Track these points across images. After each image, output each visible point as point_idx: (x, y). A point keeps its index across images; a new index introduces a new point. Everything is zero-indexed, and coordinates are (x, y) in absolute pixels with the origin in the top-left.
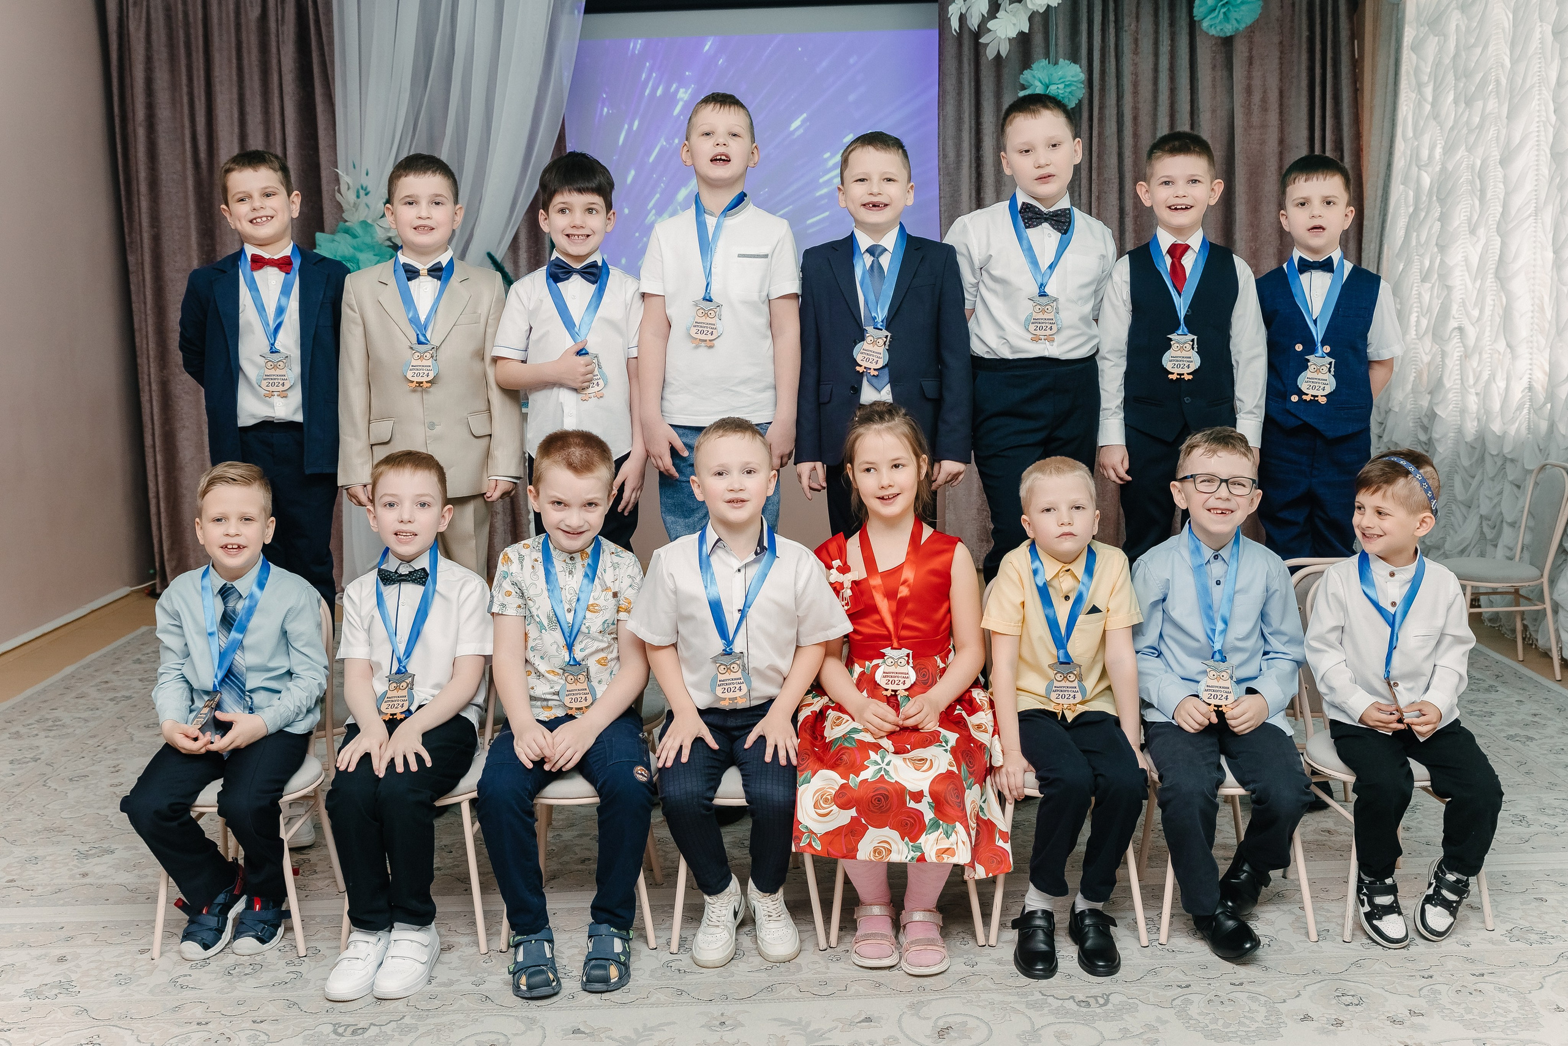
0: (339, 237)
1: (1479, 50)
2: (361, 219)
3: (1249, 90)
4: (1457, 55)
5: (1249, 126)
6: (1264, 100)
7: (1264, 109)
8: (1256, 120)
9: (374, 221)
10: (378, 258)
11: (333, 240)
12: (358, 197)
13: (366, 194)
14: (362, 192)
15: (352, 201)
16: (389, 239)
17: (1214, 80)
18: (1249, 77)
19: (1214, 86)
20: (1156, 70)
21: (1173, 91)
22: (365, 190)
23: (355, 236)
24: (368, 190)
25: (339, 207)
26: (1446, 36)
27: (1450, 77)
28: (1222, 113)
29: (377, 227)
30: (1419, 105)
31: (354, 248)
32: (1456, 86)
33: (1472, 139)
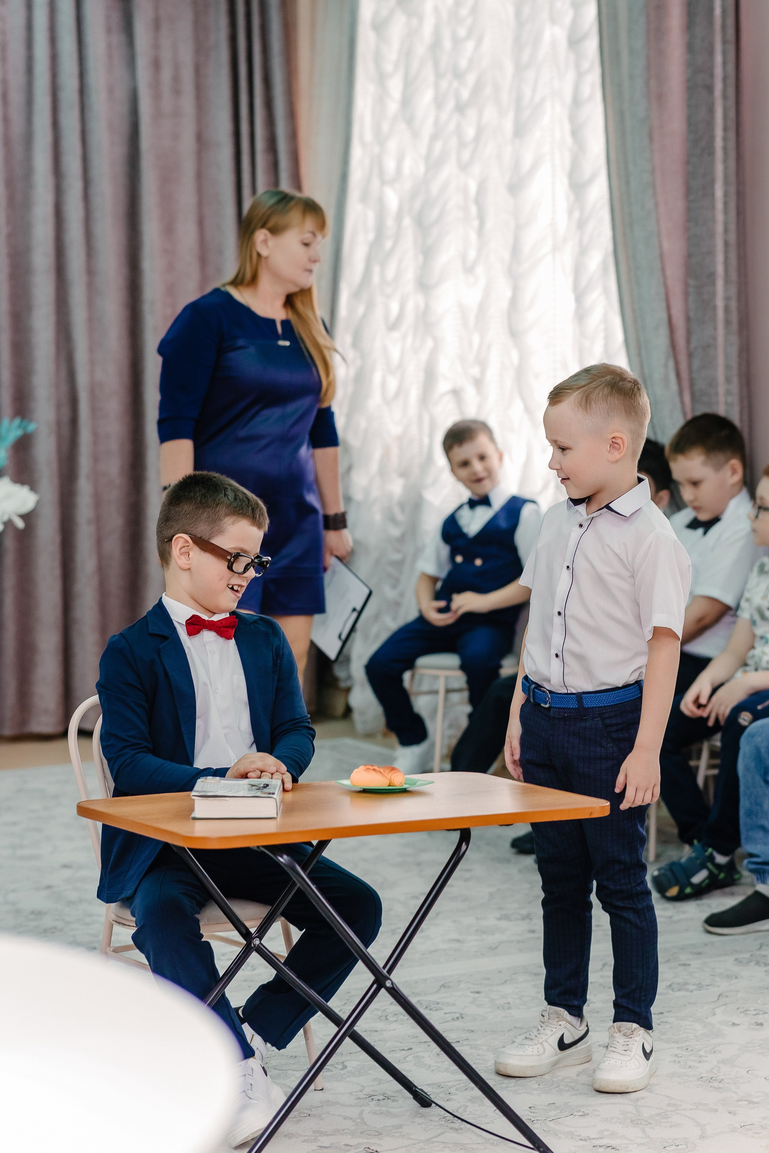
1: (470, 45)
3: (156, 65)
4: (436, 45)
5: (158, 114)
6: (176, 79)
7: (177, 92)
8: (167, 105)
17: (109, 47)
18: (156, 46)
19: (110, 57)
20: (29, 27)
21: (54, 59)
26: (421, 18)
27: (429, 73)
28: (122, 94)
30: (381, 99)
32: (436, 86)
33: (466, 155)
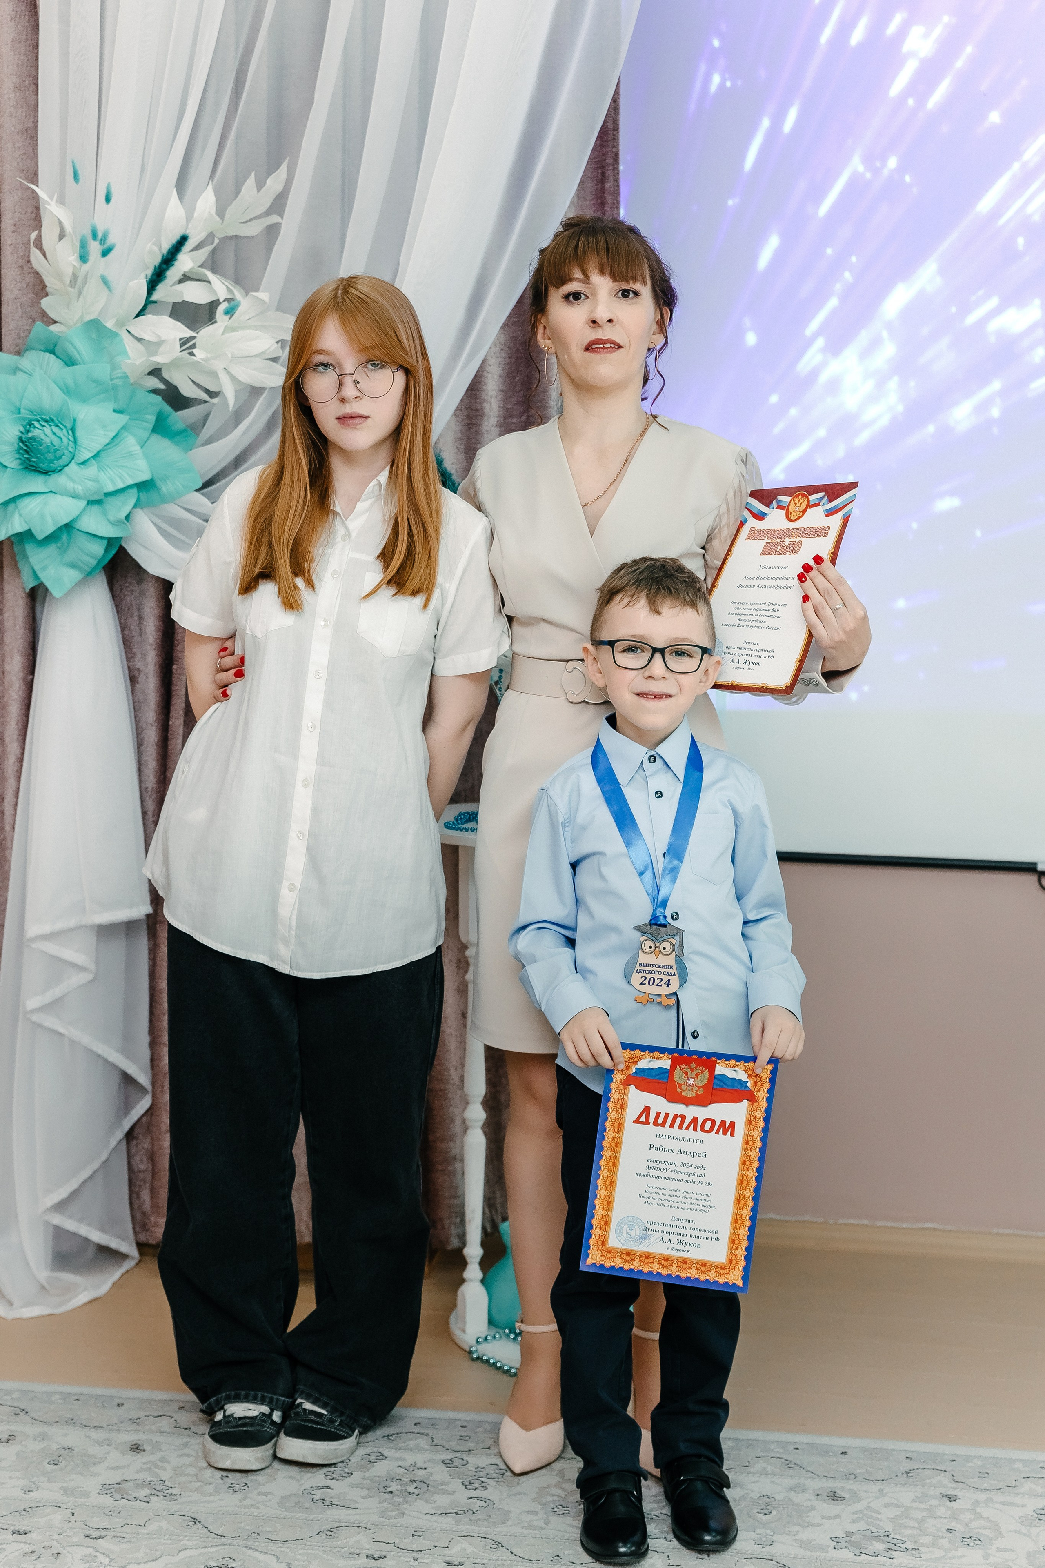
0: (27, 361)
2: (88, 318)
9: (120, 324)
10: (123, 419)
11: (16, 370)
12: (83, 258)
13: (105, 254)
14: (95, 248)
15: (68, 272)
16: (155, 372)
22: (103, 241)
23: (70, 362)
24: (109, 242)
25: (40, 289)
29: (127, 340)
31: (67, 391)
